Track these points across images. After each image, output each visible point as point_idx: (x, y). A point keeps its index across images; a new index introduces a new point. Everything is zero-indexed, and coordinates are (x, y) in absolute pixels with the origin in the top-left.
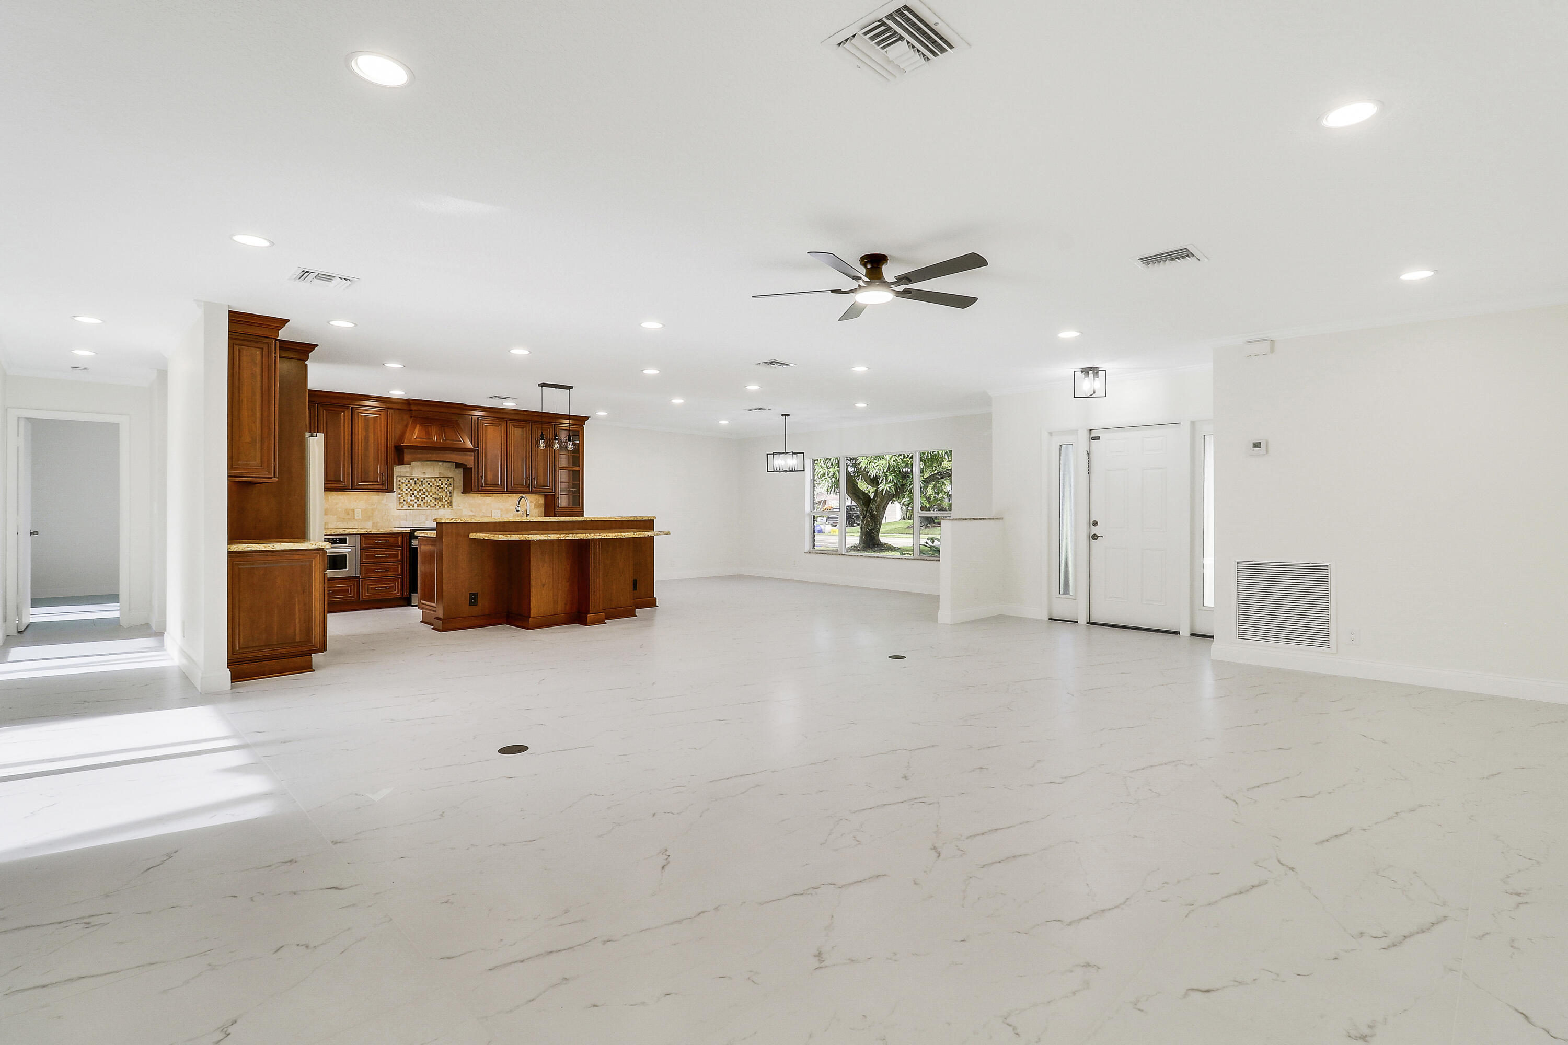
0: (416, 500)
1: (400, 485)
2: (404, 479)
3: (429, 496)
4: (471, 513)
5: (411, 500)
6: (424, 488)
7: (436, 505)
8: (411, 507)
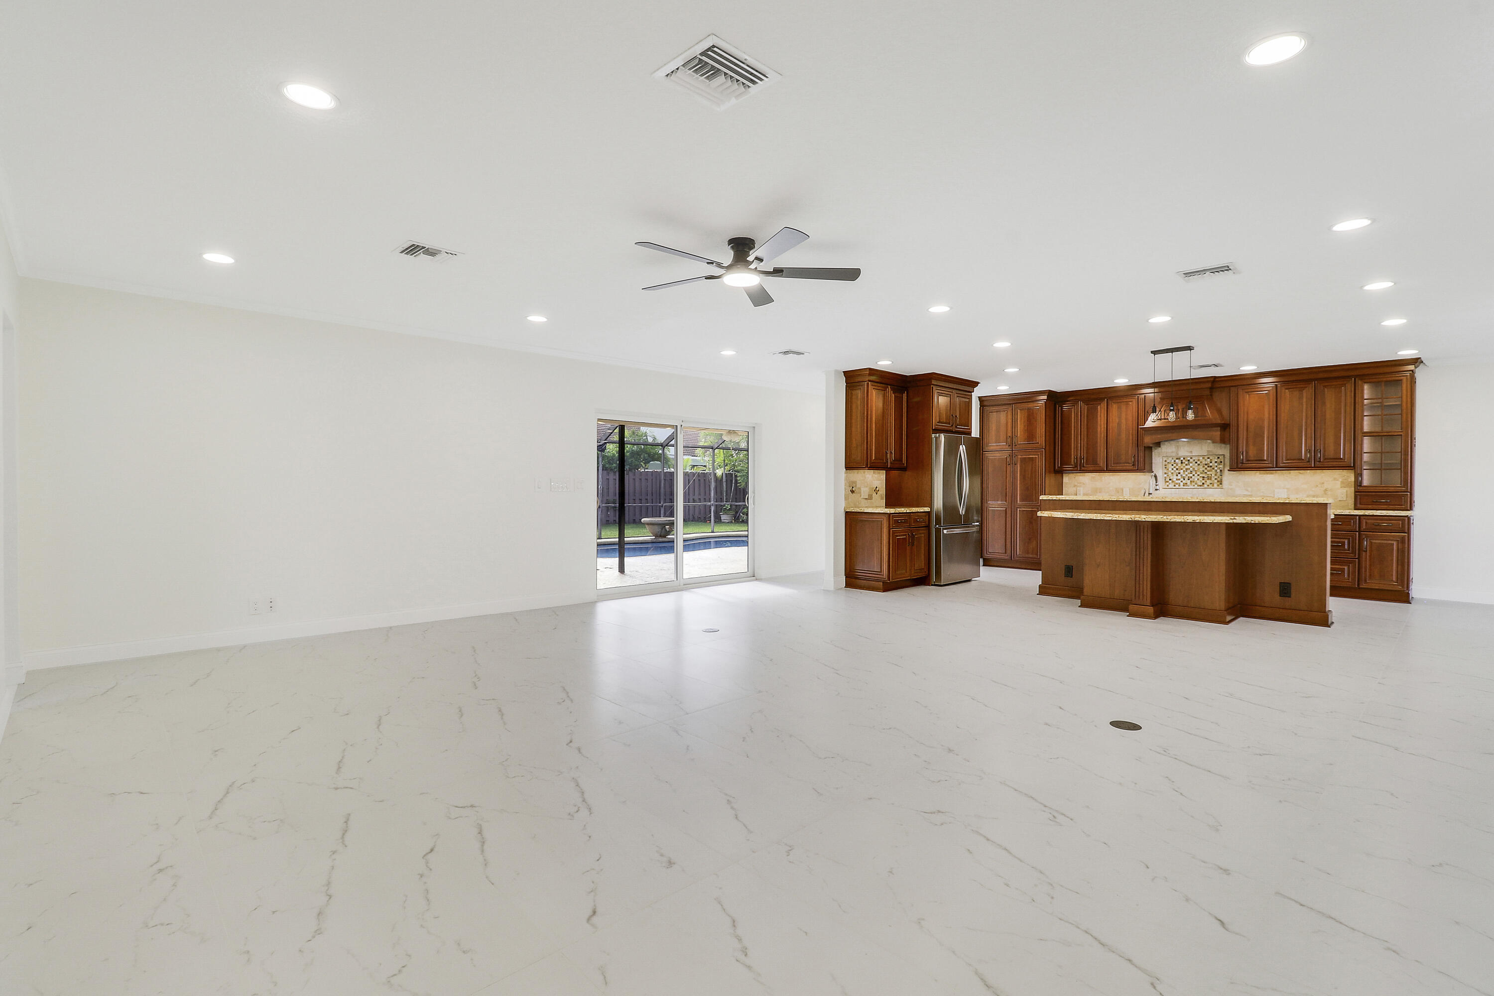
0: (1182, 480)
1: (1165, 465)
2: (1170, 459)
3: (1196, 475)
4: (1246, 493)
5: (1177, 479)
6: (1191, 467)
7: (1203, 484)
8: (1177, 486)
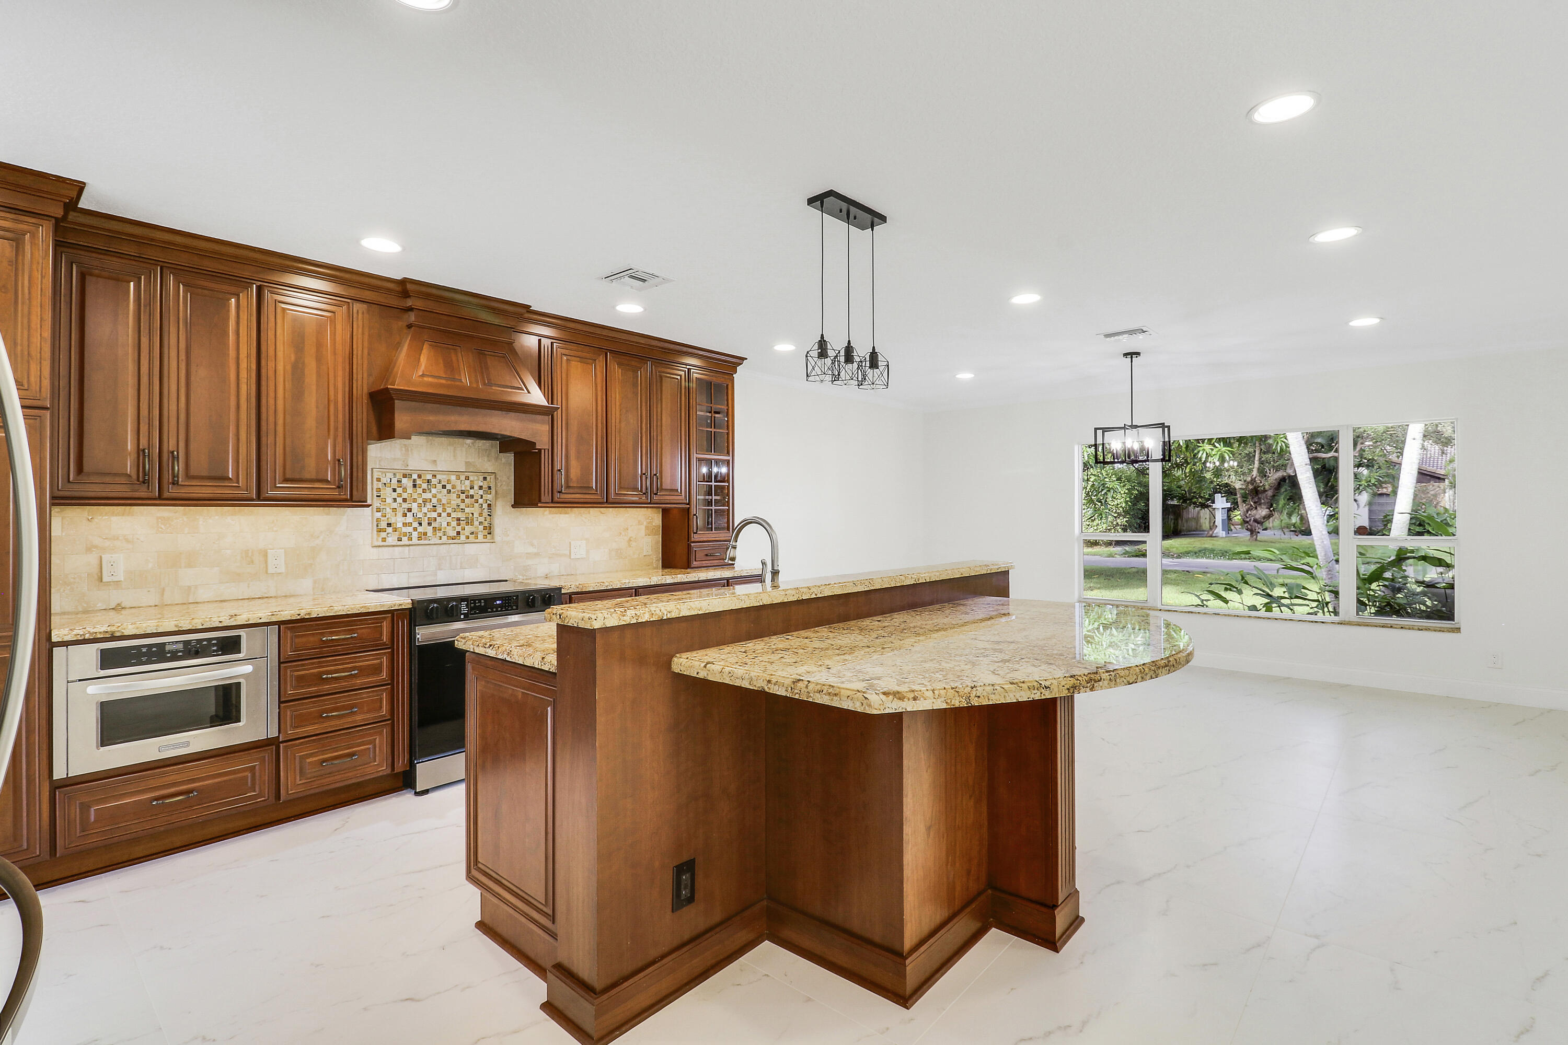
0: (415, 525)
1: (379, 490)
2: (390, 475)
4: (532, 550)
5: (405, 524)
6: (434, 496)
7: (458, 533)
8: (405, 540)
